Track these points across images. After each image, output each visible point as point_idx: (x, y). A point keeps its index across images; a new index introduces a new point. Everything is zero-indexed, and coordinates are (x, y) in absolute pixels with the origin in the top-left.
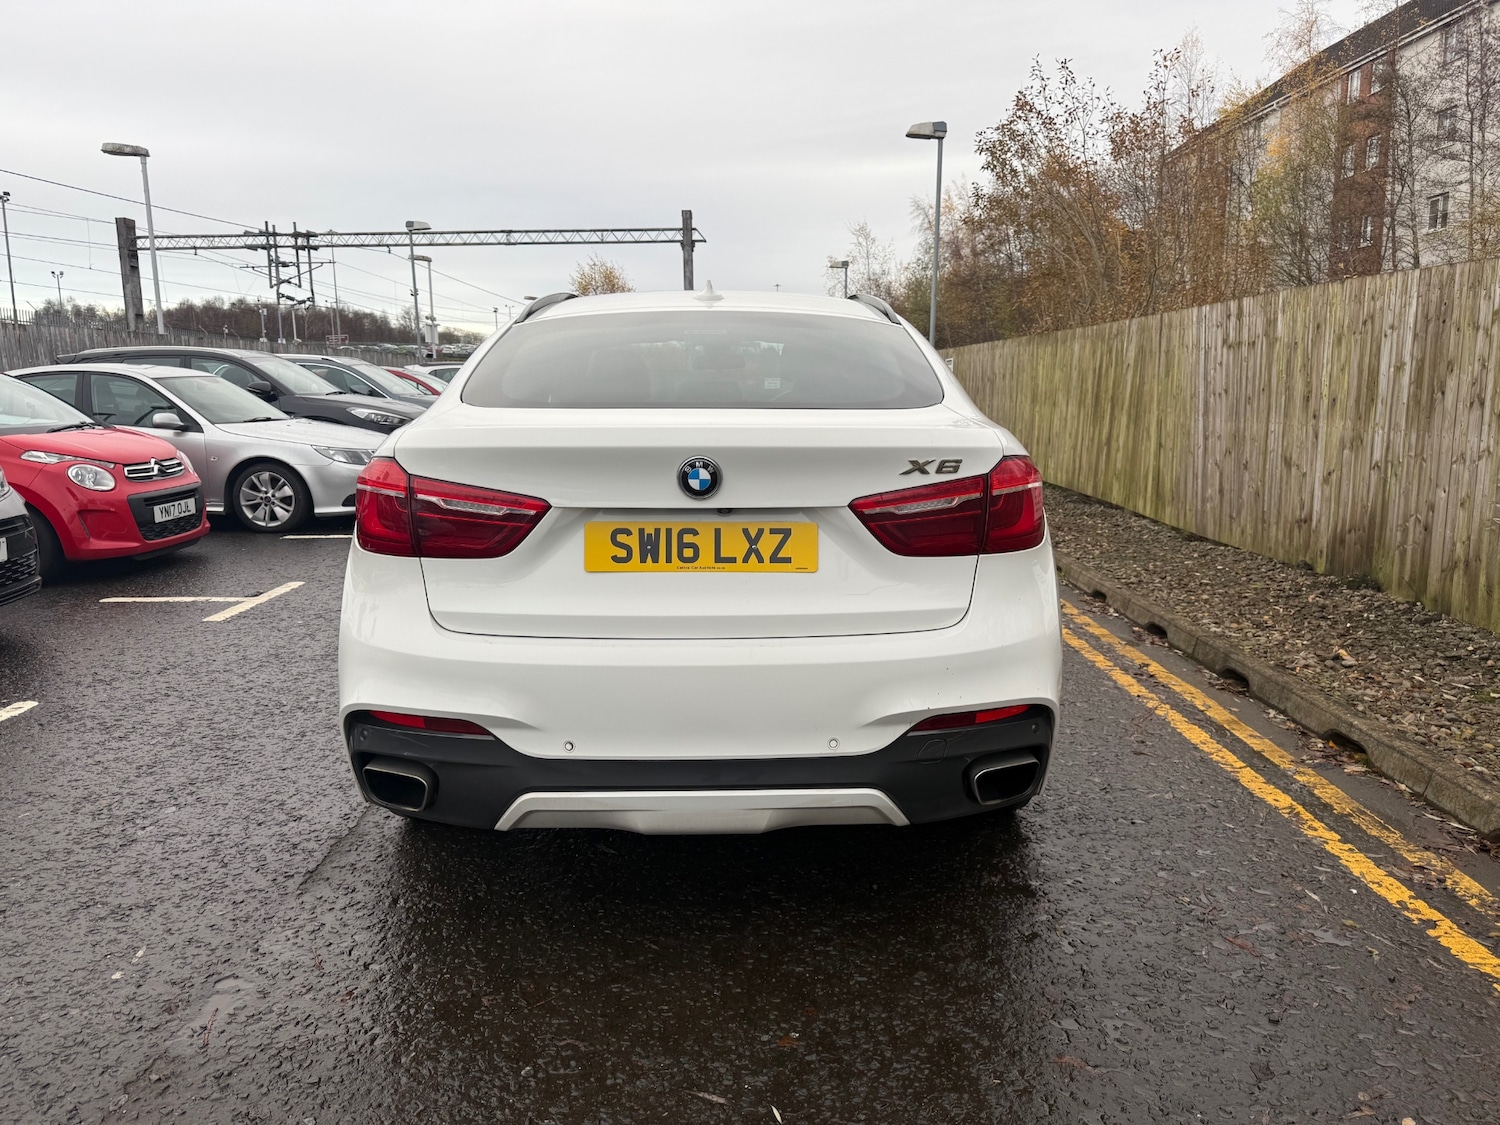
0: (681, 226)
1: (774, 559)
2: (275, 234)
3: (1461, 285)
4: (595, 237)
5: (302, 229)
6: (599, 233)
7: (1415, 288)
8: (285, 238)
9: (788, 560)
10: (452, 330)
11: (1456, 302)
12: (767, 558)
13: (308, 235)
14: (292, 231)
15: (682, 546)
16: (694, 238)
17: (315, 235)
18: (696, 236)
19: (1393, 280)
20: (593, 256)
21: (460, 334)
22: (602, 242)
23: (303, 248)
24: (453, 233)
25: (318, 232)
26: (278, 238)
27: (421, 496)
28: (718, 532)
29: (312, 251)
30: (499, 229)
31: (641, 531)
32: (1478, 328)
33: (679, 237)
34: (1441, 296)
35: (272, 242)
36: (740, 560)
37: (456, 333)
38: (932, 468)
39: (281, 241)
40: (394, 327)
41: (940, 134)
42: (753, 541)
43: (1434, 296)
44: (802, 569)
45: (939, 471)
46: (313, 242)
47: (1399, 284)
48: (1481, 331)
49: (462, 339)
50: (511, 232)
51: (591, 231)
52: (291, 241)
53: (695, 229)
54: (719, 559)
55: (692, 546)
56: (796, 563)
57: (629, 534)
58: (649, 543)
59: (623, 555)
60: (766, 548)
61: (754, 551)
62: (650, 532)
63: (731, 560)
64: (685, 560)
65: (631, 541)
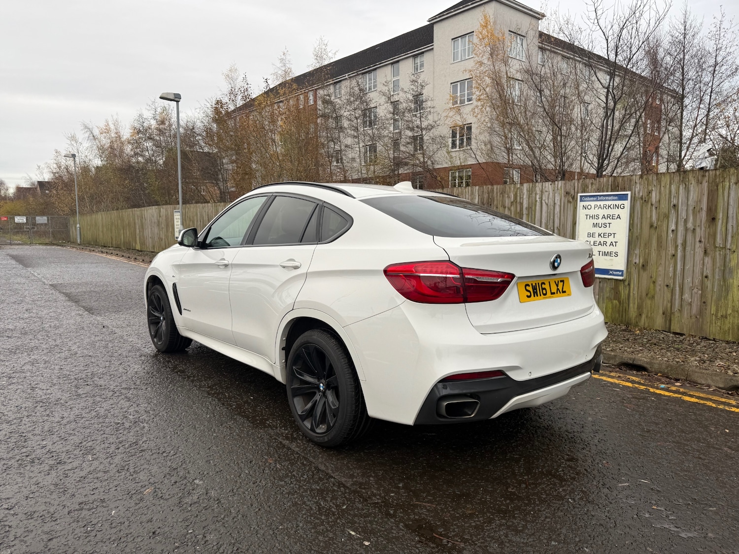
1: (563, 292)
3: (497, 193)
7: (477, 193)
11: (495, 198)
12: (561, 292)
15: (543, 289)
19: (467, 190)
27: (466, 276)
28: (549, 283)
31: (532, 285)
32: (505, 208)
34: (489, 196)
36: (556, 293)
41: (177, 99)
42: (557, 286)
43: (486, 196)
44: (569, 295)
47: (470, 191)
48: (507, 209)
54: (552, 293)
55: (545, 289)
56: (567, 293)
57: (529, 286)
58: (534, 288)
59: (529, 294)
60: (560, 287)
61: (558, 289)
62: (534, 284)
63: (554, 293)
64: (545, 295)
65: (530, 288)
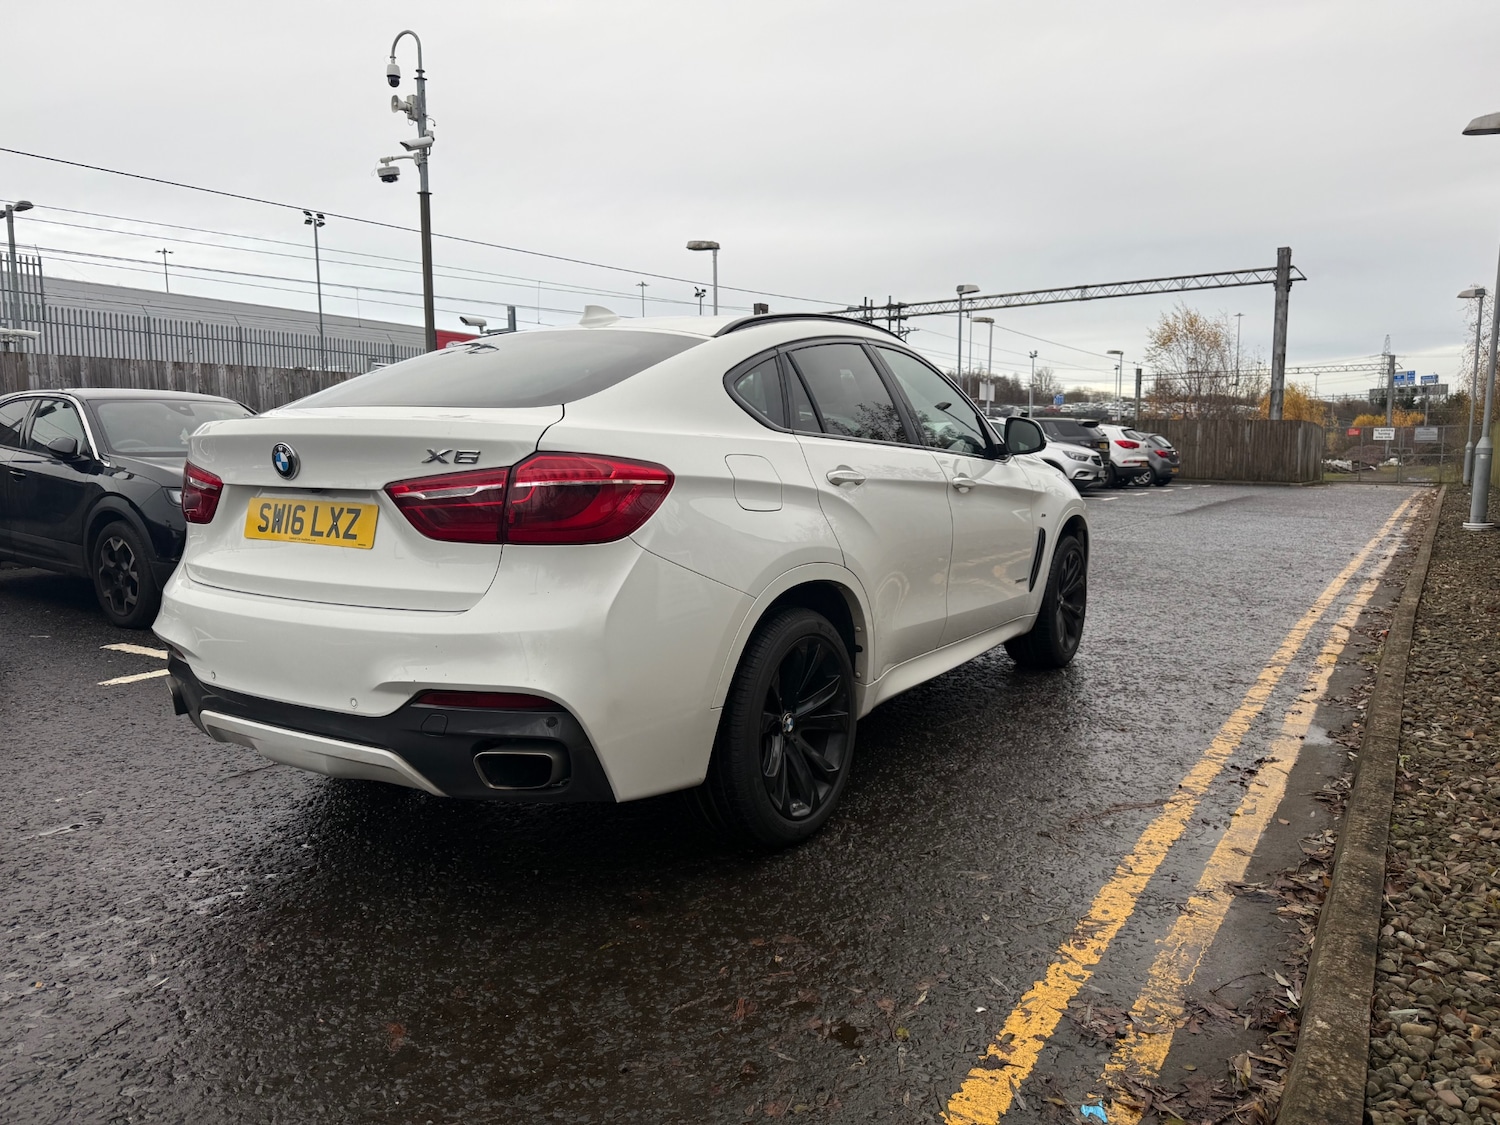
0: (1276, 265)
1: (347, 536)
2: (871, 308)
4: (1175, 285)
5: (895, 302)
6: (1180, 281)
8: (880, 311)
9: (354, 537)
10: (1082, 389)
12: (341, 535)
13: (900, 306)
14: (885, 304)
15: (296, 519)
16: (1291, 277)
17: (905, 306)
18: (1294, 274)
20: (1179, 305)
21: (1089, 394)
22: (1183, 290)
23: (894, 318)
24: (1029, 293)
25: (908, 303)
26: (874, 311)
28: (317, 508)
29: (902, 321)
30: (1074, 286)
31: (276, 506)
33: (1273, 277)
35: (869, 316)
36: (325, 534)
37: (1085, 393)
38: (450, 458)
39: (877, 313)
40: (1024, 388)
42: (336, 519)
44: (362, 546)
45: (456, 461)
46: (904, 312)
49: (1091, 398)
50: (1086, 287)
51: (1171, 279)
52: (886, 313)
53: (1293, 267)
54: (314, 533)
55: (301, 520)
56: (359, 540)
57: (270, 508)
58: (278, 516)
59: (264, 525)
60: (343, 525)
61: (335, 527)
62: (280, 507)
63: (320, 534)
64: (295, 532)
65: (269, 514)
